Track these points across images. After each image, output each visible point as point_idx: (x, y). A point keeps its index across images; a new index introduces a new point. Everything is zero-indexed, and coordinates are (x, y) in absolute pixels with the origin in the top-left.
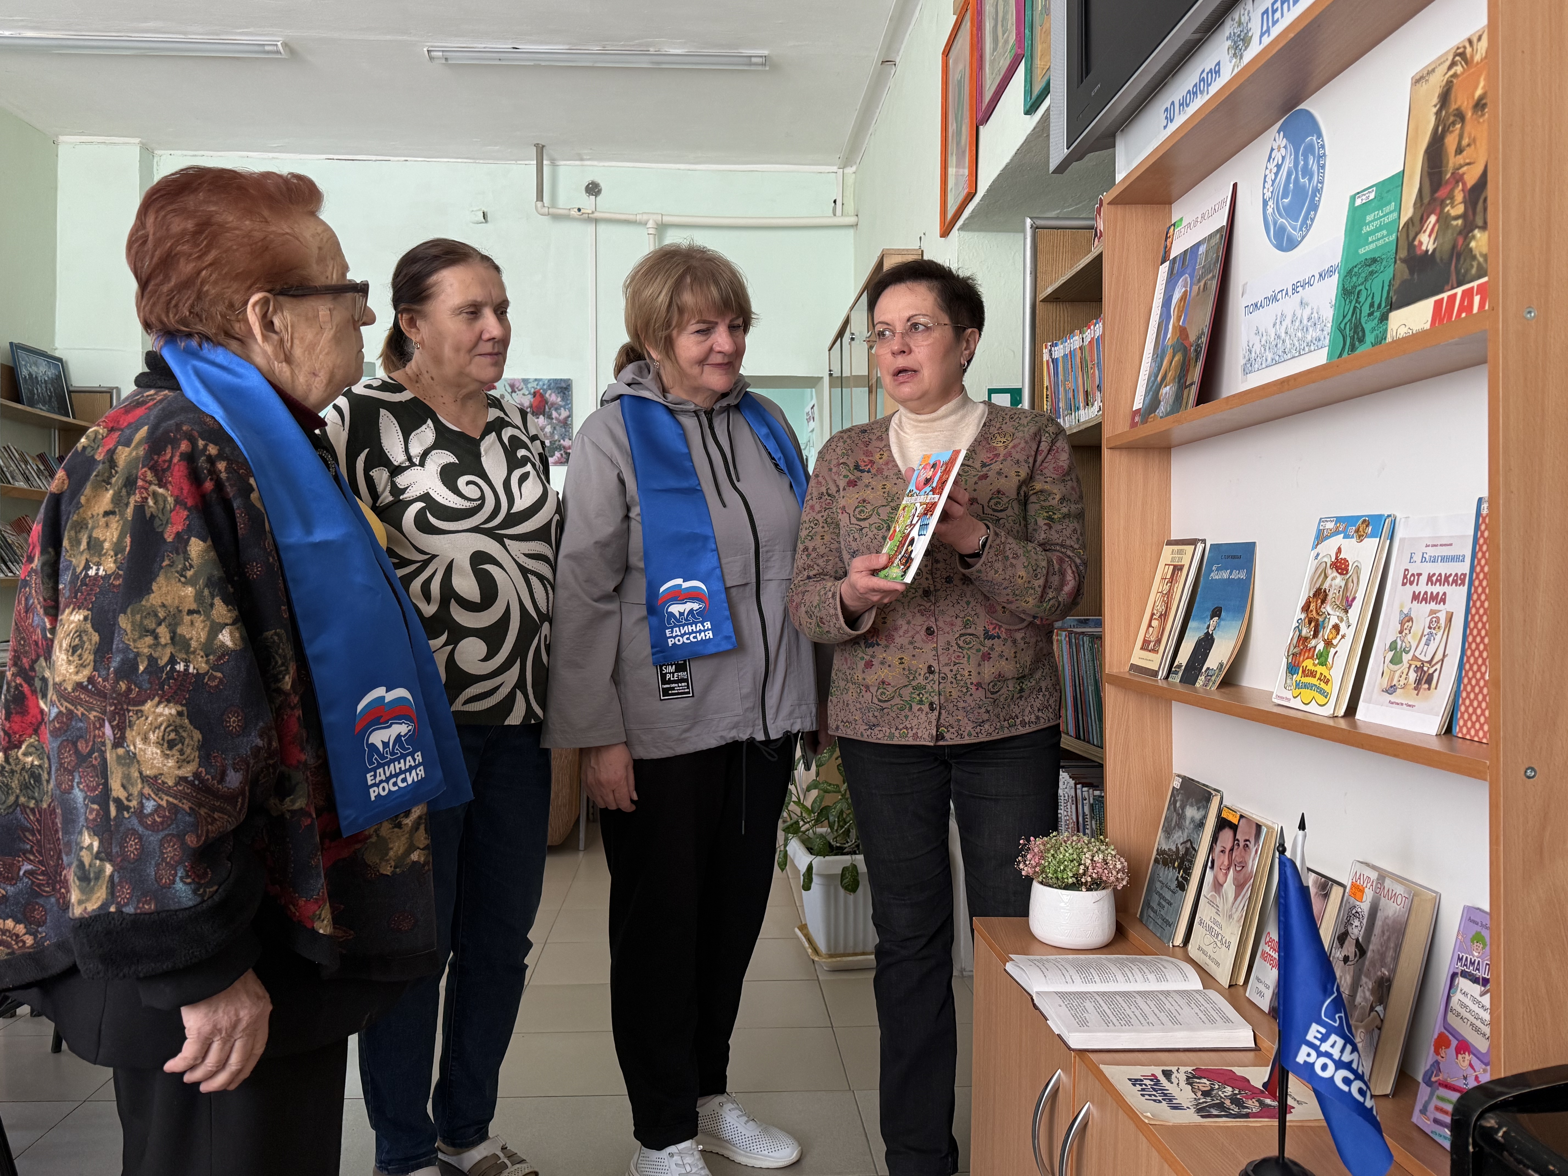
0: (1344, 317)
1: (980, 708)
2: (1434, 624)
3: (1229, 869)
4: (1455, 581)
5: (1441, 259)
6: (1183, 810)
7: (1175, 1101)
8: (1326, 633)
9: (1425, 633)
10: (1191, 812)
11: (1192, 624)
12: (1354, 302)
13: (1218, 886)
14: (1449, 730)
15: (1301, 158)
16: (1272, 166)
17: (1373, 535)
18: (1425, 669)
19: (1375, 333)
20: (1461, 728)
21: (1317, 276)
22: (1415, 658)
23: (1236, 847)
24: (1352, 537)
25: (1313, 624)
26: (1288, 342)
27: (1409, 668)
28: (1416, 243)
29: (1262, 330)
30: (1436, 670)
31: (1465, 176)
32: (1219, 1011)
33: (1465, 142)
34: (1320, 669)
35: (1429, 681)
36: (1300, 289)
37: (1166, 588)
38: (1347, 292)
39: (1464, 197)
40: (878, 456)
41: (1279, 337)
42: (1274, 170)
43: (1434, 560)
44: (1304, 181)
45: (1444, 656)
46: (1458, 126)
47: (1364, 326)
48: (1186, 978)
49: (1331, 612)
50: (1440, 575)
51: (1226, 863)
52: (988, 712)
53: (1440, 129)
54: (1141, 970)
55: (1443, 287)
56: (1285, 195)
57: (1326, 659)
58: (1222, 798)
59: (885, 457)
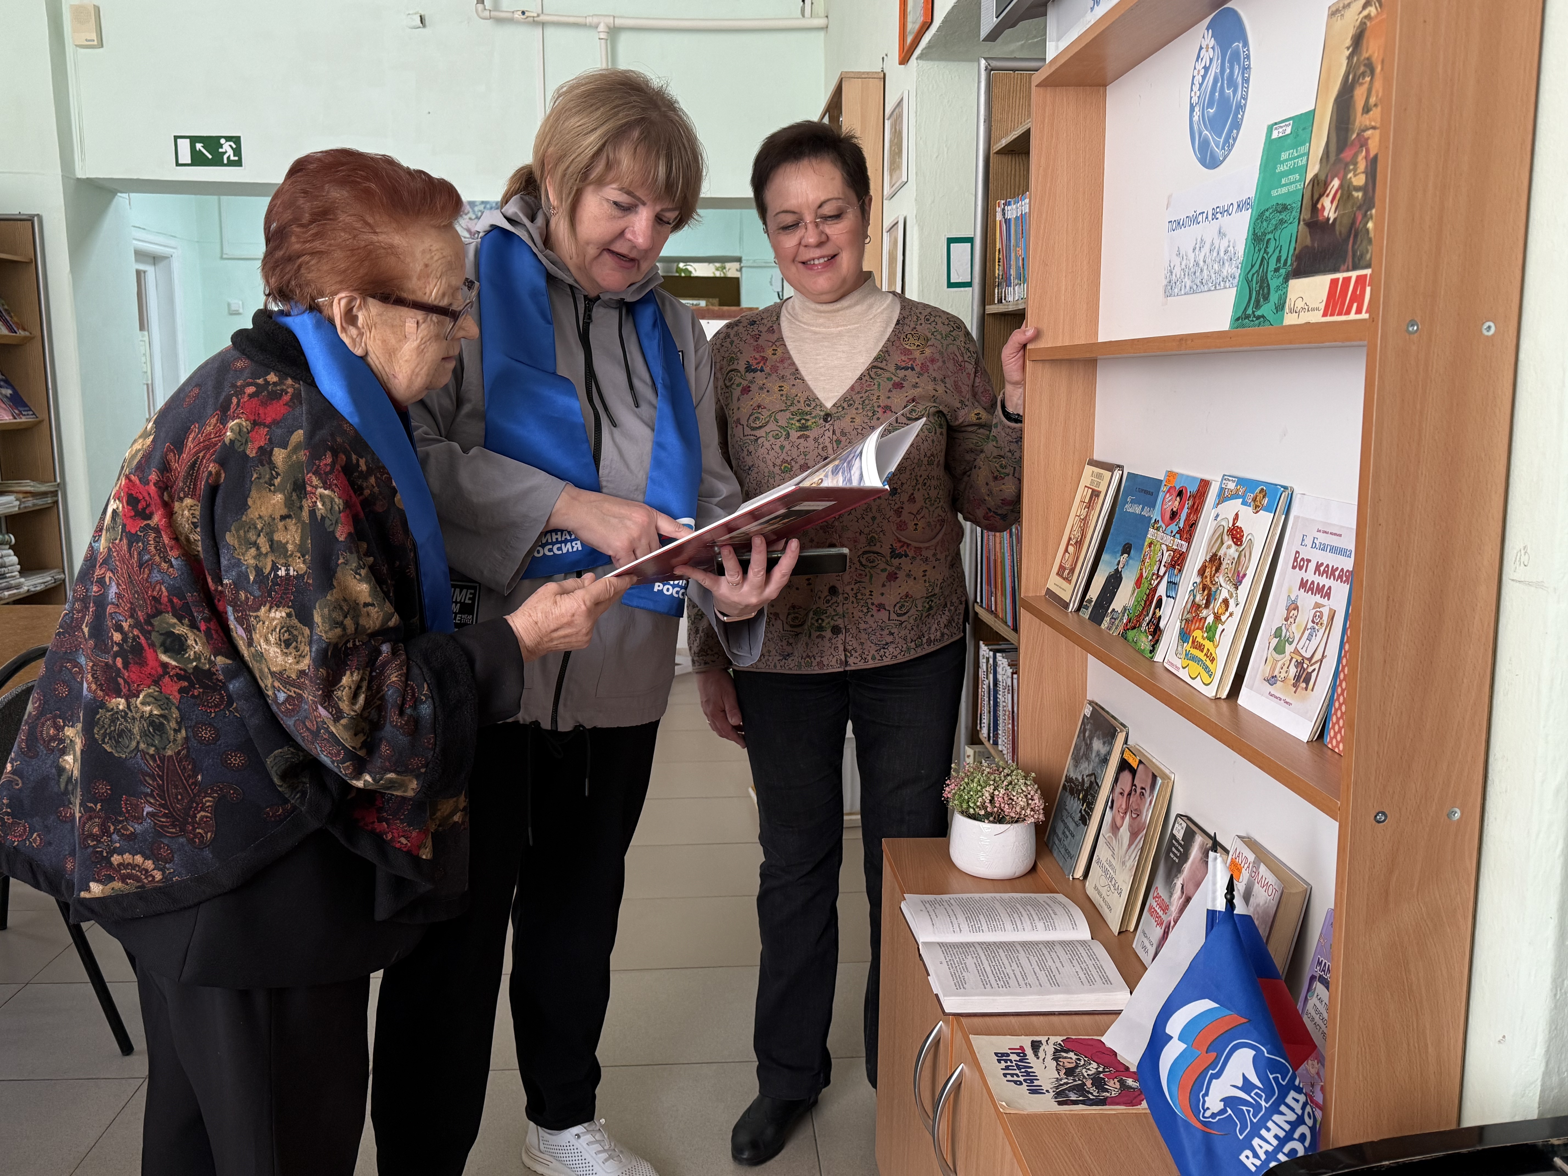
0: (1252, 266)
1: (882, 629)
2: (1317, 619)
3: (1126, 813)
4: (1340, 577)
5: (1340, 233)
6: (1091, 741)
7: (1036, 1083)
8: (1217, 605)
9: (1309, 627)
10: (1098, 745)
11: (1105, 557)
12: (1263, 250)
13: (1115, 828)
14: (1321, 736)
15: (1227, 65)
16: (1200, 66)
17: (1268, 510)
18: (1305, 666)
19: (1279, 292)
20: (1331, 739)
21: (1236, 206)
22: (1296, 651)
23: (1133, 793)
24: (1250, 506)
25: (1206, 592)
26: (1205, 271)
27: (1291, 661)
28: (1319, 206)
29: (1182, 252)
30: (1314, 670)
31: (1370, 142)
32: (1100, 969)
33: (1373, 100)
34: (1208, 644)
35: (1307, 681)
36: (1219, 215)
37: (1084, 512)
38: (1257, 238)
39: (1366, 167)
40: (769, 352)
41: (1198, 265)
42: (1202, 72)
43: (1323, 547)
44: (1229, 92)
45: (1323, 656)
46: (1368, 79)
47: (1270, 281)
48: (1074, 925)
49: (1223, 584)
50: (1327, 566)
51: (1124, 806)
52: (892, 634)
53: (1351, 77)
54: (1030, 916)
55: (1339, 267)
56: (1210, 105)
57: (1214, 636)
58: (1127, 734)
59: (780, 351)
